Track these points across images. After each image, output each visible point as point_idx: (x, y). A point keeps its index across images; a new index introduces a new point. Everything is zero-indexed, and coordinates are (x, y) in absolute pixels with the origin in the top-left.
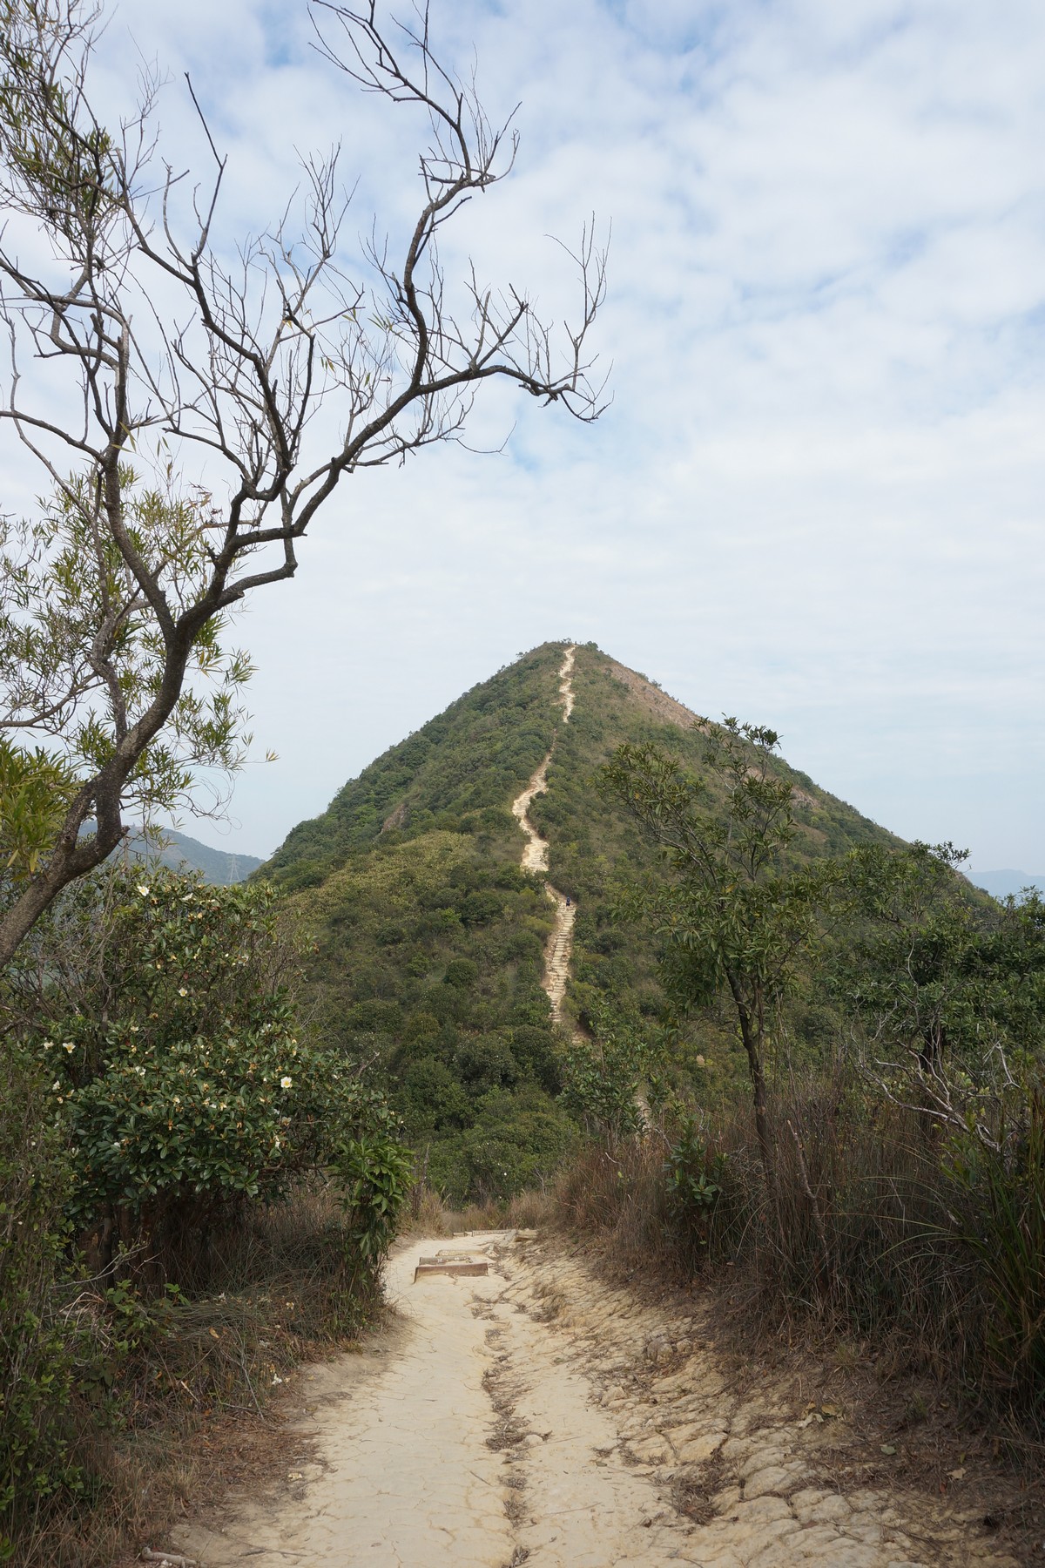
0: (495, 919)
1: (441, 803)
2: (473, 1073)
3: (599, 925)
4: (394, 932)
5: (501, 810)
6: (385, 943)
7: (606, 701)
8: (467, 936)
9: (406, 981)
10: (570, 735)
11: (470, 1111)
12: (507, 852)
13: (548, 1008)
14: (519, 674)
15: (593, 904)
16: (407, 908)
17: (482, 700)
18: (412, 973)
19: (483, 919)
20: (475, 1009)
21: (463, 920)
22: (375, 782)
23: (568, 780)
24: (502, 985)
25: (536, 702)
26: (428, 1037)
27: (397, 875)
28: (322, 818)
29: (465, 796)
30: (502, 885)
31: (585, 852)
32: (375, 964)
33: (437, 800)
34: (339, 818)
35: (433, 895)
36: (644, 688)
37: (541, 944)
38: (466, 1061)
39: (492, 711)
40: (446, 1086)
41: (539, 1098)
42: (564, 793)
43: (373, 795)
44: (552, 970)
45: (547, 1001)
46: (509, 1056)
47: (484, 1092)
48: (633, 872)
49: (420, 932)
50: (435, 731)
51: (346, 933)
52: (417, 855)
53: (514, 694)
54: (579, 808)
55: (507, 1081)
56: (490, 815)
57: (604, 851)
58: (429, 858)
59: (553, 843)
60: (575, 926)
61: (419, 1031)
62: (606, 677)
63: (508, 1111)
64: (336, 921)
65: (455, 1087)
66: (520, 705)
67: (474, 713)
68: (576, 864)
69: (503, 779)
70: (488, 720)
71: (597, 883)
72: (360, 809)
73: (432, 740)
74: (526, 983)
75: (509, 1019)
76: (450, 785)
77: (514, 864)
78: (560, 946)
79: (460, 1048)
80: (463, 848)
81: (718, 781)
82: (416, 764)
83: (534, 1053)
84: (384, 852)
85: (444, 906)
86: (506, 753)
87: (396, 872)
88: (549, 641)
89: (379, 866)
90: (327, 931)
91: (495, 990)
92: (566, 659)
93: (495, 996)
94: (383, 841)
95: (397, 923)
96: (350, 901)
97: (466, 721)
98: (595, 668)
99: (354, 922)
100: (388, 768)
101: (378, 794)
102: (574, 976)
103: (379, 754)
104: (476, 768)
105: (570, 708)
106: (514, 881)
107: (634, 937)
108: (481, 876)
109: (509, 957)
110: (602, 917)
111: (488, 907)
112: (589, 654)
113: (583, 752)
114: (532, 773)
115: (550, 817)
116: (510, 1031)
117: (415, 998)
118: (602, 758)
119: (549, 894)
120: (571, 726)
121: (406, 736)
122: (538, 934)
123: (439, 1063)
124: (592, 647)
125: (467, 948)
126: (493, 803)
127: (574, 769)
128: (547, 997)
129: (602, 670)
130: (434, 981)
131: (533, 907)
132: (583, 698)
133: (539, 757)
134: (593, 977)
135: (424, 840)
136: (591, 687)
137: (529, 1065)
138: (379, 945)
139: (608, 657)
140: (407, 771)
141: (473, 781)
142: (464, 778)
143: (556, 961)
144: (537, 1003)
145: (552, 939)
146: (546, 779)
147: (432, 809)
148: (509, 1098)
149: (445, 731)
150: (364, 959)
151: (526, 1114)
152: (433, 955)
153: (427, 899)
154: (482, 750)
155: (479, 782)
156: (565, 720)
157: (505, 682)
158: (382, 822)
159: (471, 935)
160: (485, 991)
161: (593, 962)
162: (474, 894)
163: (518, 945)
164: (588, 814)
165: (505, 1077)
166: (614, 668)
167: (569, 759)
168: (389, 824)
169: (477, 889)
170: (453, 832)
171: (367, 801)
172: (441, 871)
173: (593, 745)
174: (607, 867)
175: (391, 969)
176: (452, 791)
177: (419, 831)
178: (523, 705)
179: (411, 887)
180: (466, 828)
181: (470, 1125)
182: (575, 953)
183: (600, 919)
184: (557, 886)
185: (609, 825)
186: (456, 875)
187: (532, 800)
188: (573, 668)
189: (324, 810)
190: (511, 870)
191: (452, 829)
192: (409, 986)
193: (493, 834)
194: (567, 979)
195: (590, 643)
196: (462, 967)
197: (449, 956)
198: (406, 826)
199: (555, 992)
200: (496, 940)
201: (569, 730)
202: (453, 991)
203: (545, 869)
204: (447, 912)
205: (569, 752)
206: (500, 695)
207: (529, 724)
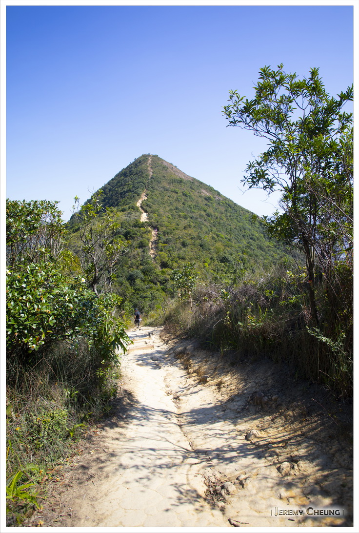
0: (135, 236)
3: (164, 236)
5: (133, 205)
7: (161, 172)
12: (136, 217)
14: (135, 165)
15: (163, 230)
19: (131, 236)
21: (125, 237)
23: (152, 195)
24: (138, 255)
25: (141, 173)
30: (135, 226)
31: (159, 215)
36: (172, 168)
39: (128, 176)
42: (151, 199)
44: (152, 249)
53: (134, 171)
54: (156, 203)
56: (131, 207)
57: (164, 215)
59: (149, 214)
60: (158, 236)
62: (161, 165)
67: (123, 177)
68: (156, 219)
69: (133, 196)
70: (127, 179)
71: (163, 224)
74: (145, 254)
77: (138, 220)
86: (133, 188)
88: (143, 154)
92: (149, 159)
98: (158, 162)
105: (151, 174)
107: (175, 238)
108: (129, 224)
109: (139, 247)
111: (132, 233)
112: (156, 158)
113: (156, 187)
114: (142, 194)
115: (147, 206)
116: (142, 267)
118: (162, 189)
119: (148, 228)
126: (131, 203)
128: (151, 257)
131: (145, 232)
132: (154, 171)
133: (143, 189)
134: (164, 250)
136: (157, 168)
139: (161, 159)
144: (149, 259)
146: (146, 195)
149: (115, 183)
156: (150, 178)
157: (131, 167)
161: (164, 246)
163: (142, 243)
164: (159, 205)
166: (163, 162)
167: (152, 189)
173: (159, 185)
174: (166, 219)
178: (137, 174)
180: (124, 211)
184: (151, 226)
185: (165, 208)
186: (122, 224)
187: (142, 202)
188: (151, 162)
191: (120, 211)
193: (132, 212)
195: (155, 155)
199: (153, 255)
200: (135, 242)
201: (151, 181)
203: (147, 221)
206: (130, 171)
207: (140, 180)
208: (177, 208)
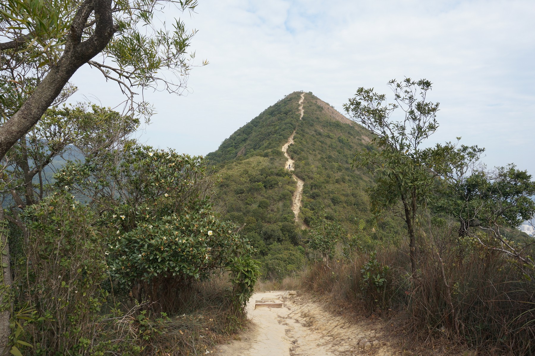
0: (276, 186)
1: (257, 147)
2: (268, 237)
3: (311, 189)
4: (241, 190)
5: (278, 149)
6: (238, 193)
7: (315, 112)
8: (266, 192)
9: (245, 206)
10: (302, 124)
11: (267, 250)
12: (280, 164)
13: (293, 216)
14: (285, 103)
15: (310, 182)
16: (246, 182)
17: (272, 112)
18: (247, 204)
19: (271, 186)
20: (268, 216)
21: (265, 186)
22: (234, 140)
23: (301, 140)
24: (278, 208)
25: (291, 113)
26: (253, 225)
27: (242, 171)
28: (216, 151)
29: (266, 145)
30: (278, 175)
31: (307, 164)
32: (235, 200)
33: (256, 146)
34: (222, 152)
35: (255, 178)
36: (328, 108)
37: (292, 195)
38: (265, 234)
39: (275, 115)
40: (259, 242)
41: (290, 246)
42: (300, 144)
43: (234, 144)
44: (295, 204)
45: (293, 214)
46: (280, 232)
47: (271, 244)
48: (323, 171)
49: (250, 190)
50: (255, 123)
51: (225, 190)
52: (249, 164)
53: (283, 110)
54: (305, 149)
55: (279, 240)
56: (274, 151)
57: (313, 164)
58: (253, 165)
59: (296, 161)
60: (303, 189)
61: (250, 223)
62: (315, 104)
63: (280, 250)
64: (221, 186)
65: (262, 242)
66: (285, 113)
67: (269, 116)
68: (304, 168)
69: (279, 139)
70: (274, 118)
71: (311, 175)
72: (229, 149)
73: (254, 126)
74: (286, 208)
75: (280, 220)
76: (260, 141)
77: (283, 168)
78: (298, 196)
79: (264, 229)
80: (265, 162)
81: (353, 141)
82: (249, 134)
83: (289, 231)
84: (238, 163)
85: (258, 181)
86: (280, 130)
87: (242, 170)
88: (296, 91)
89: (236, 167)
90: (218, 189)
91: (275, 210)
92: (301, 97)
93: (276, 212)
94: (238, 159)
95: (242, 187)
96: (226, 179)
97: (266, 119)
98: (311, 101)
99: (227, 186)
100: (239, 135)
101: (235, 144)
102: (302, 206)
103: (236, 130)
104: (269, 135)
105: (302, 115)
106: (282, 174)
107: (323, 193)
108: (271, 172)
109: (280, 199)
110: (313, 186)
111: (273, 182)
112: (310, 96)
113: (307, 130)
114: (289, 137)
115: (295, 152)
116: (280, 224)
117: (248, 212)
118: (313, 132)
119: (294, 178)
120: (303, 121)
121: (245, 124)
122: (290, 192)
123: (256, 234)
124: (310, 93)
125: (266, 196)
126: (275, 147)
127: (303, 136)
128: (293, 213)
129: (314, 102)
130: (255, 206)
131: (289, 183)
132: (307, 111)
133: (291, 131)
134: (309, 206)
135: (251, 159)
136: (310, 107)
137: (287, 235)
138: (236, 194)
139: (316, 97)
140: (245, 136)
141: (268, 139)
142: (265, 138)
143: (296, 201)
144: (290, 215)
145: (295, 193)
146: (294, 139)
147: (254, 149)
148: (280, 246)
149: (259, 122)
150: (231, 199)
151: (286, 251)
152: (254, 198)
153: (252, 179)
154: (271, 129)
155: (270, 140)
156: (301, 119)
157: (280, 106)
158: (237, 153)
159: (267, 191)
160: (272, 210)
161: (309, 201)
162: (269, 177)
163: (283, 195)
164: (308, 151)
165: (278, 239)
166: (318, 101)
167: (302, 132)
168: (239, 154)
169: (270, 176)
170: (261, 157)
171: (232, 146)
172: (257, 170)
173: (311, 128)
174: (315, 169)
175: (240, 202)
176: (261, 143)
177: (250, 156)
178: (286, 113)
179: (247, 175)
180: (266, 155)
181: (267, 254)
182: (303, 198)
183: (312, 187)
184: (297, 176)
185: (315, 155)
186: (262, 171)
187: (289, 146)
188: (304, 101)
189: (217, 149)
190: (281, 170)
191: (261, 156)
192: (246, 208)
193: (275, 158)
194: (300, 207)
195: (310, 92)
196: (264, 202)
197: (260, 198)
198: (245, 155)
199: (296, 211)
200: (276, 193)
201: (302, 122)
202: (261, 210)
203: (293, 170)
204: (260, 183)
205: (302, 130)
206: (278, 110)
207: (288, 120)
208: (330, 157)
